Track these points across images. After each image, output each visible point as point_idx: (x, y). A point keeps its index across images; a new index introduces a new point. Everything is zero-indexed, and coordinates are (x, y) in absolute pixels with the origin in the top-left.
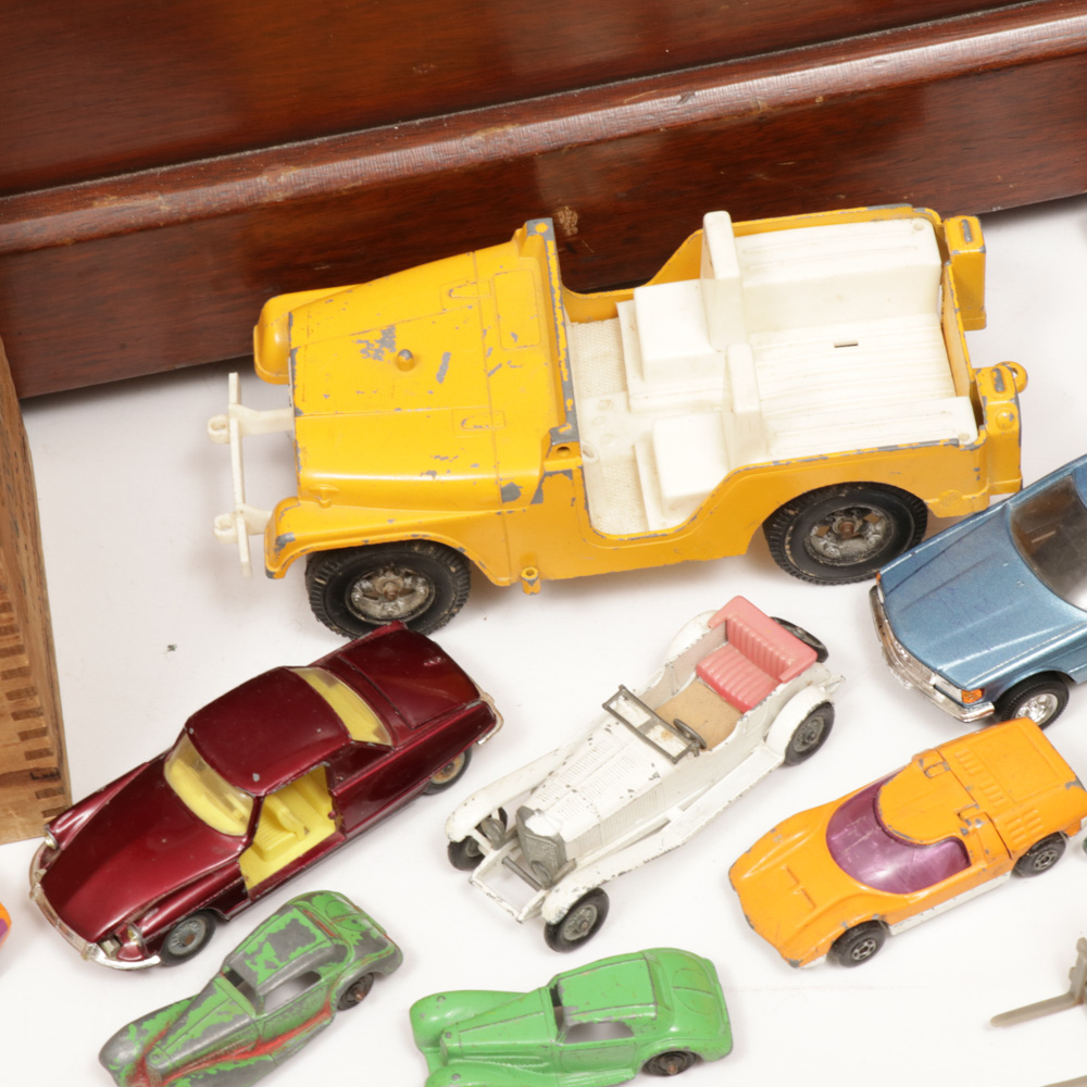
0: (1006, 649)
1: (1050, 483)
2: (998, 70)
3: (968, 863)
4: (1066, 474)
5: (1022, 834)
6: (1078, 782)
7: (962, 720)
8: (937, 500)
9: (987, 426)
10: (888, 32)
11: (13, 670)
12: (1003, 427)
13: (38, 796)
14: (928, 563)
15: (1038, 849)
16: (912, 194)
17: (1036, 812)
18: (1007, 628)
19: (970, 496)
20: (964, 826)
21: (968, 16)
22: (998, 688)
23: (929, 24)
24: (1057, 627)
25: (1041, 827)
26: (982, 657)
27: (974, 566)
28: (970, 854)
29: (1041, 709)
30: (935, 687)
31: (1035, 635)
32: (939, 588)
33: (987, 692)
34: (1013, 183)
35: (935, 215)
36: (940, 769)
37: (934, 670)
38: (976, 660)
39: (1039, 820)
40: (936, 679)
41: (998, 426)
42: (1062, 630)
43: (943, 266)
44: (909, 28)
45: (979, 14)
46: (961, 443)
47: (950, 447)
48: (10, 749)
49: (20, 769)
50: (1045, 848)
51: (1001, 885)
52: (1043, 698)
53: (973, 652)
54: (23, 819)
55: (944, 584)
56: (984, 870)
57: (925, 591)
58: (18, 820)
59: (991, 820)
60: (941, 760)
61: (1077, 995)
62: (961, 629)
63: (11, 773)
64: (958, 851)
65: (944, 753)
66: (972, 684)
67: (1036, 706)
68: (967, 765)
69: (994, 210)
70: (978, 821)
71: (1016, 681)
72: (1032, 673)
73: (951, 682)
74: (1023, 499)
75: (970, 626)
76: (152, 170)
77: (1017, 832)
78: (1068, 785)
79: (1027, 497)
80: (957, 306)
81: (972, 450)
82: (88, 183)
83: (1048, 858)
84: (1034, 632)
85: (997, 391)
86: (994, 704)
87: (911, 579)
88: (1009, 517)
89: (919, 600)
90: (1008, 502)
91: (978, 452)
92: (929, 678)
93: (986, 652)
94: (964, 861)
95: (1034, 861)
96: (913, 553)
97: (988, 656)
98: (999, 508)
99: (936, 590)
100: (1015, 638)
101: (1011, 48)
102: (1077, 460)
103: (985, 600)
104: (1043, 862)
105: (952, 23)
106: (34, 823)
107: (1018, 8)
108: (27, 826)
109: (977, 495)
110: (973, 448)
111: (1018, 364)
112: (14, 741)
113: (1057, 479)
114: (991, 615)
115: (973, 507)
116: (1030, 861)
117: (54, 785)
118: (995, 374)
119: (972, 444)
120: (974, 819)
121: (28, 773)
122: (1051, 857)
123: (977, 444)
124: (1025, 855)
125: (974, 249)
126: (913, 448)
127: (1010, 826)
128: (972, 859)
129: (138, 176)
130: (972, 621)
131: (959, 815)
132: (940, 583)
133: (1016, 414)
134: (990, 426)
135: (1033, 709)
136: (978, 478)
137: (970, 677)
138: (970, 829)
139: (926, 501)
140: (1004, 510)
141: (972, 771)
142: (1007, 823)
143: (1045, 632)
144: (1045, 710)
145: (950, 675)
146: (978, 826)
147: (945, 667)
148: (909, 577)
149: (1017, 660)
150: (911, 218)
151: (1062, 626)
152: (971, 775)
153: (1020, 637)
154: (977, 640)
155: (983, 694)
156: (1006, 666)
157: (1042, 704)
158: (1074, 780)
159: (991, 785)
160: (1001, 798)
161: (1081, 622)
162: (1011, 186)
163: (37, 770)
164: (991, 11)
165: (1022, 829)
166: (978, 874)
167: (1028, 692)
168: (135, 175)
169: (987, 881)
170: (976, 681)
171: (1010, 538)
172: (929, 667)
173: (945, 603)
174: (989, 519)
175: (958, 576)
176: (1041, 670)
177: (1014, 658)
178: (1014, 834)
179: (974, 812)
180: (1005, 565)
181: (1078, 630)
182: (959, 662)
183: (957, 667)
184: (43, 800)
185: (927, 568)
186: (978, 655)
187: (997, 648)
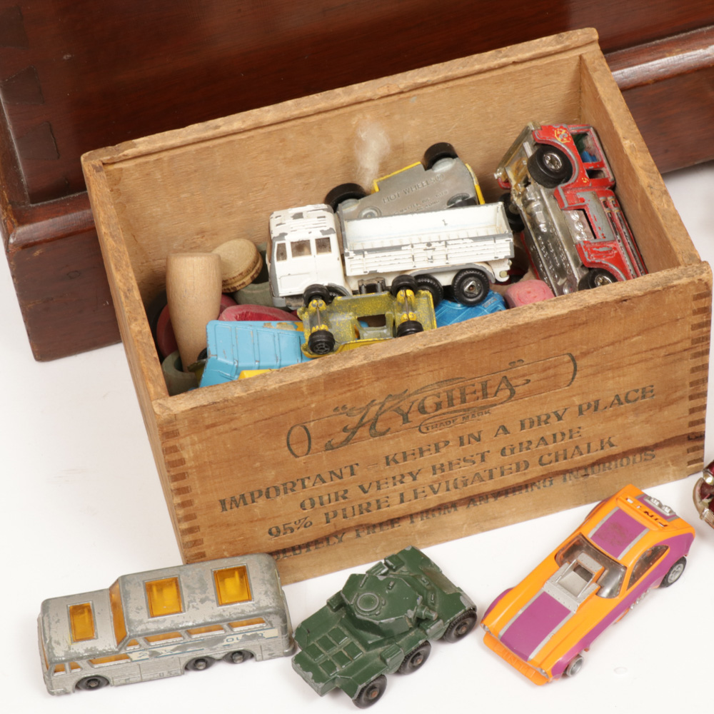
11: (699, 366)
13: (688, 451)
48: (681, 420)
49: (683, 434)
54: (675, 468)
58: (672, 468)
63: (677, 437)
76: (700, 30)
82: (658, 41)
106: (682, 470)
108: (676, 473)
112: (685, 415)
117: (698, 444)
121: (686, 437)
129: (691, 35)
163: (693, 433)
168: (689, 33)
184: (691, 454)
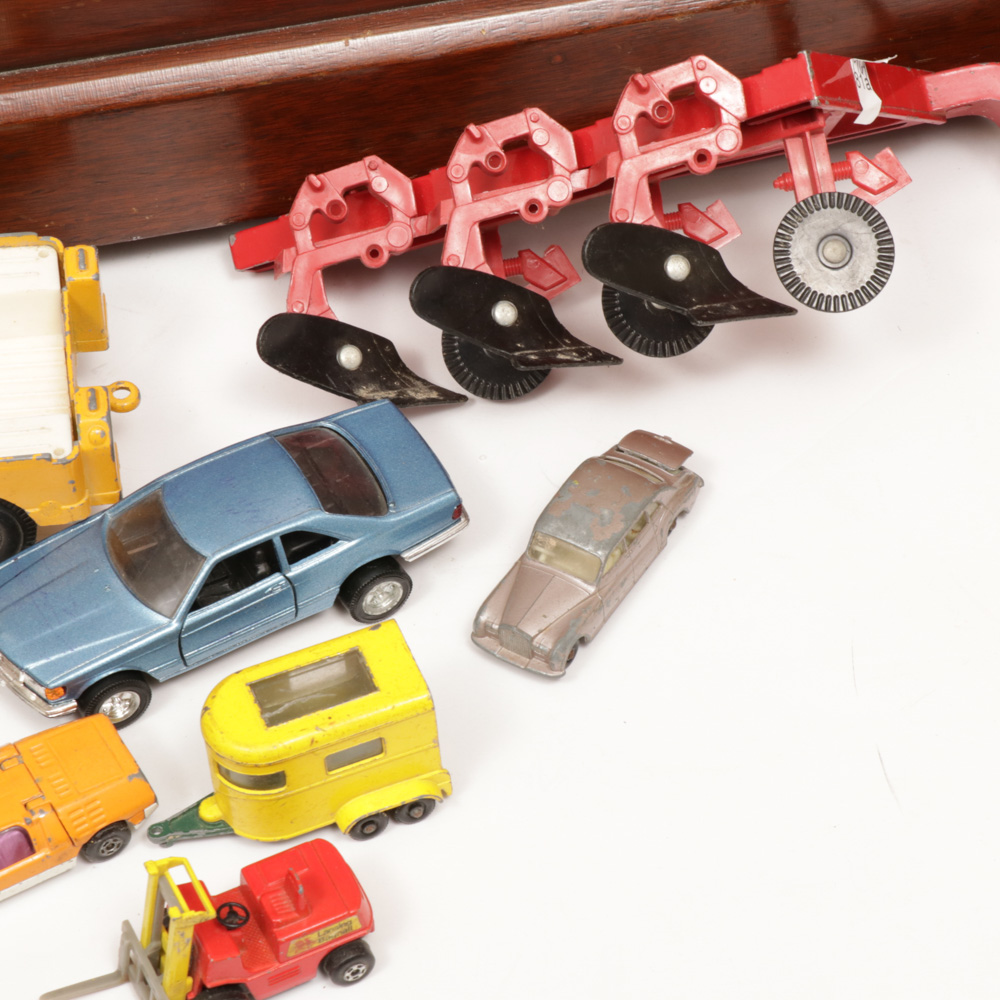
0: (87, 650)
1: (143, 495)
2: (118, 111)
3: (32, 851)
4: (157, 487)
5: (84, 823)
6: (141, 774)
7: (47, 716)
8: (37, 510)
9: (80, 442)
10: (17, 72)
12: (95, 443)
14: (27, 569)
15: (102, 836)
16: (52, 223)
17: (98, 802)
18: (90, 630)
19: (69, 507)
20: (28, 815)
21: (92, 60)
22: (79, 686)
23: (55, 66)
24: (136, 630)
25: (103, 816)
26: (65, 657)
27: (68, 572)
28: (34, 842)
29: (125, 707)
30: (25, 684)
31: (115, 637)
32: (34, 592)
33: (68, 690)
34: (148, 215)
35: (59, 243)
36: (15, 762)
37: (21, 669)
38: (60, 659)
39: (101, 810)
40: (23, 677)
41: (91, 442)
42: (140, 633)
43: (61, 292)
44: (36, 69)
45: (103, 58)
46: (54, 457)
47: (43, 461)
50: (109, 836)
51: (68, 871)
52: (127, 695)
53: (58, 653)
55: (39, 589)
56: (47, 856)
57: (22, 595)
59: (53, 809)
60: (16, 754)
61: (123, 973)
62: (49, 631)
64: (23, 840)
65: (20, 748)
66: (53, 682)
67: (120, 703)
68: (39, 758)
69: (134, 239)
70: (42, 811)
71: (97, 679)
72: (111, 673)
73: (36, 680)
74: (120, 510)
75: (58, 628)
77: (80, 821)
78: (130, 777)
79: (124, 508)
80: (68, 329)
81: (64, 464)
83: (113, 845)
84: (115, 634)
85: (90, 409)
86: (77, 701)
87: (10, 583)
88: (106, 526)
89: (14, 603)
90: (107, 512)
91: (72, 465)
92: (18, 676)
93: (70, 652)
94: (29, 848)
95: (99, 848)
96: (16, 559)
97: (71, 656)
98: (98, 518)
99: (31, 593)
100: (96, 640)
101: (130, 92)
102: (166, 475)
103: (74, 603)
104: (108, 848)
105: (77, 66)
107: (138, 54)
109: (76, 505)
110: (65, 462)
111: (131, 383)
113: (150, 491)
114: (78, 618)
115: (72, 516)
116: (95, 848)
118: (90, 394)
119: (65, 459)
120: (38, 809)
122: (116, 843)
123: (69, 458)
124: (89, 842)
125: (87, 276)
126: (8, 462)
127: (73, 816)
128: (36, 847)
130: (60, 623)
131: (25, 806)
132: (36, 588)
133: (107, 430)
134: (83, 442)
135: (118, 705)
136: (74, 490)
137: (53, 675)
138: (34, 818)
139: (27, 510)
140: (102, 520)
141: (43, 764)
142: (70, 813)
143: (125, 634)
144: (130, 706)
145: (35, 673)
146: (42, 816)
147: (31, 666)
148: (10, 580)
149: (97, 660)
150: (38, 245)
151: (141, 629)
152: (42, 767)
153: (101, 638)
154: (62, 641)
155: (65, 691)
156: (86, 665)
157: (126, 700)
158: (137, 772)
159: (58, 778)
160: (67, 789)
161: (158, 625)
162: (147, 218)
164: (114, 56)
165: (84, 818)
166: (42, 860)
167: (108, 690)
169: (52, 867)
170: (58, 680)
171: (104, 547)
172: (17, 666)
173: (37, 607)
174: (88, 528)
175: (52, 581)
176: (120, 669)
177: (96, 657)
178: (75, 823)
179: (40, 803)
180: (97, 571)
181: (155, 632)
182: (43, 662)
183: (42, 666)
185: (26, 573)
186: (62, 655)
187: (79, 649)
